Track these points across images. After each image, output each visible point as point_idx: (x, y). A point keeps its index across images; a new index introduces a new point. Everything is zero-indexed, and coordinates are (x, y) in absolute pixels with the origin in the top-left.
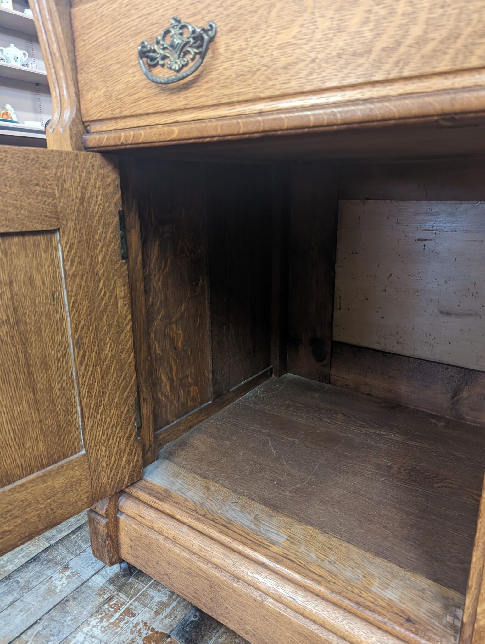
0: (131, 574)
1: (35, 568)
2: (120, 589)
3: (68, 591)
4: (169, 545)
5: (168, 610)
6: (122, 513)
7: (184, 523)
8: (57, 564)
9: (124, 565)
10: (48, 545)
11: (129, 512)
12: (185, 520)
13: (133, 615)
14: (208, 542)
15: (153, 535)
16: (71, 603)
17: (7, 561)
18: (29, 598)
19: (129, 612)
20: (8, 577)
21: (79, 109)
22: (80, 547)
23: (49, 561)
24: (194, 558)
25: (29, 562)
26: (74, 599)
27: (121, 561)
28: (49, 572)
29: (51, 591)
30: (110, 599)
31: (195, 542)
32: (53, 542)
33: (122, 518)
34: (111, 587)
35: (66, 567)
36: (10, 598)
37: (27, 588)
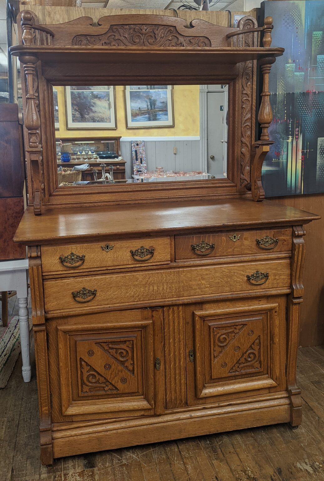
5: (76, 466)
6: (56, 439)
11: (57, 437)
24: (92, 435)
30: (55, 476)
33: (55, 441)
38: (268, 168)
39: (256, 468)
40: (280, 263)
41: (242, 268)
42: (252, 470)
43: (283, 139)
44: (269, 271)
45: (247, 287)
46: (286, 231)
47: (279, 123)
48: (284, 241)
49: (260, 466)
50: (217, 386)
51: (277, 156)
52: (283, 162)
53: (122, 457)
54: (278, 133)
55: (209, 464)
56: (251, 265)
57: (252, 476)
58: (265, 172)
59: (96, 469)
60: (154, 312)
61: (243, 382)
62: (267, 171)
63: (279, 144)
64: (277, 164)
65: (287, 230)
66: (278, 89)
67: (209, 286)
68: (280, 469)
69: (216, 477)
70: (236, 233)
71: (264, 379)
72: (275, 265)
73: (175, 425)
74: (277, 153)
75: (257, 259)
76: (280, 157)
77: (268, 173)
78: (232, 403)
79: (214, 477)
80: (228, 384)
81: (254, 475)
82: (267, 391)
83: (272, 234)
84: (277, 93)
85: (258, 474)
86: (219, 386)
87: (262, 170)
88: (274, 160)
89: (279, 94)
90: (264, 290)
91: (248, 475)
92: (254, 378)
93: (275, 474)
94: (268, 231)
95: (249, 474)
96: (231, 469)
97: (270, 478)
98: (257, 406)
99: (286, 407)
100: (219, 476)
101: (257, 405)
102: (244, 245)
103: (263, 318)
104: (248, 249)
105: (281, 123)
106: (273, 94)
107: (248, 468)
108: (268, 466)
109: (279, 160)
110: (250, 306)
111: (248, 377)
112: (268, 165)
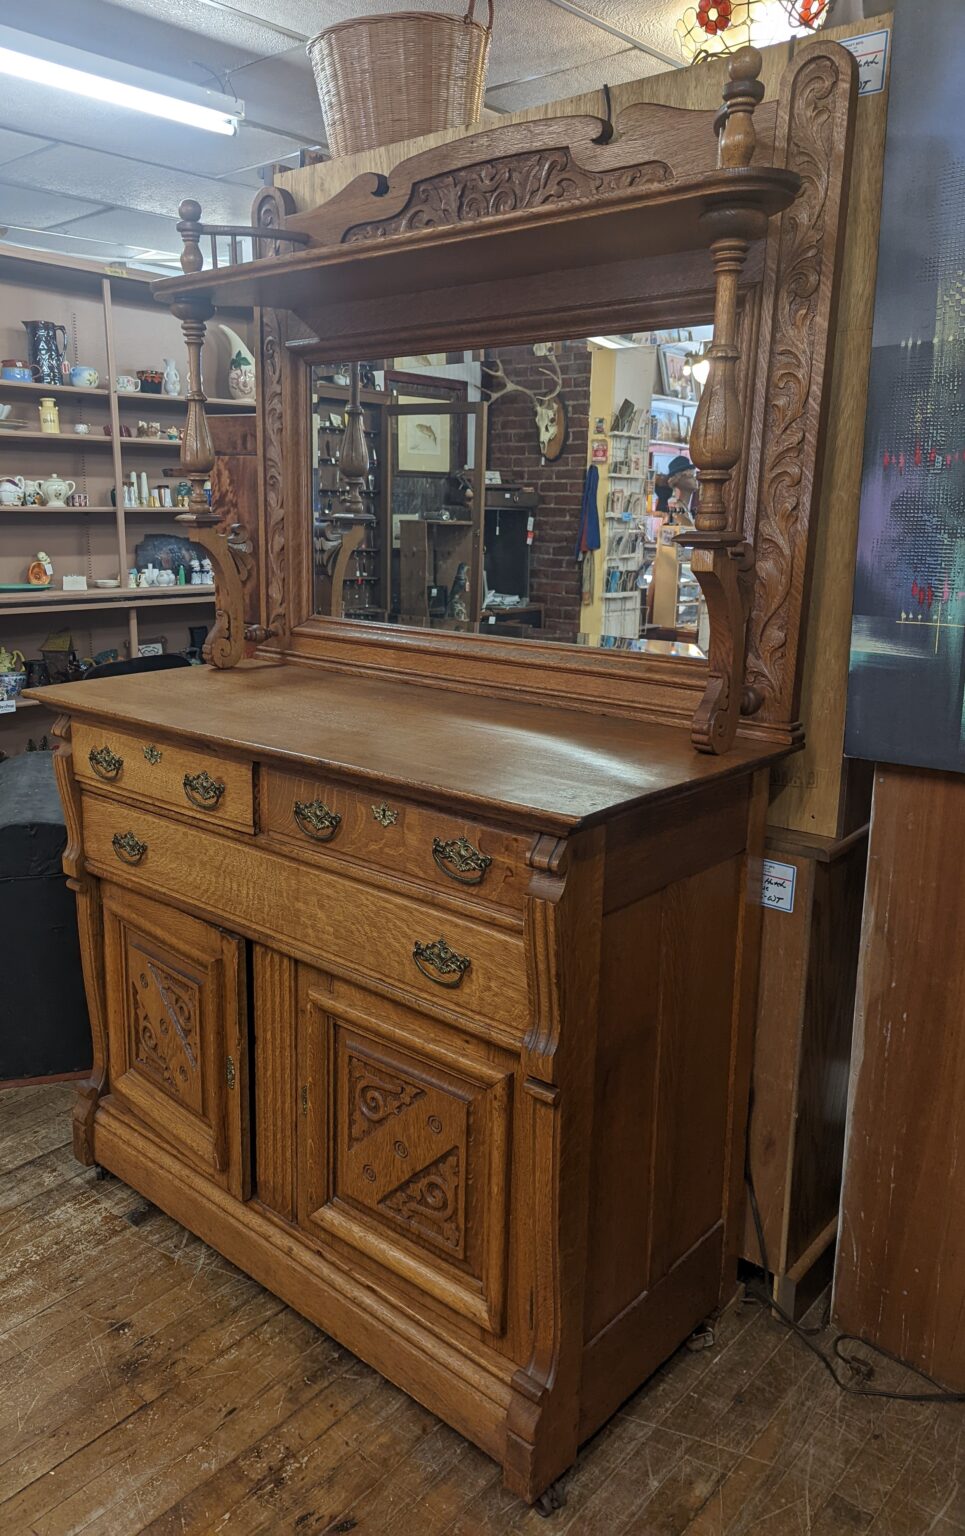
0: (103, 1179)
1: (30, 1169)
2: (93, 1188)
3: (53, 1185)
4: (125, 1147)
5: (125, 1203)
6: (98, 1123)
7: (136, 1130)
8: (47, 1167)
9: (99, 1170)
10: (41, 1154)
11: (102, 1122)
12: (136, 1128)
13: (99, 1204)
14: (149, 1143)
15: (116, 1140)
16: (55, 1193)
17: (9, 1161)
18: (23, 1187)
19: (96, 1202)
20: (10, 1173)
21: (83, 849)
22: (68, 1157)
23: (41, 1165)
24: (140, 1155)
25: (26, 1164)
26: (57, 1190)
27: (98, 1165)
28: (41, 1172)
29: (40, 1184)
30: (85, 1193)
31: (140, 1143)
32: (46, 1152)
33: (97, 1126)
34: (87, 1186)
35: (55, 1170)
36: (10, 1186)
37: (23, 1180)
38: (879, 645)
39: (319, 1474)
40: (505, 946)
41: (404, 915)
42: (306, 1467)
43: (952, 535)
44: (473, 956)
45: (415, 978)
46: (516, 840)
47: (938, 465)
48: (510, 874)
49: (330, 1480)
50: (355, 1218)
51: (921, 603)
52: (944, 631)
53: (186, 1246)
54: (928, 509)
55: (266, 1383)
56: (429, 915)
57: (284, 1475)
58: (862, 658)
59: (135, 1229)
60: (225, 942)
61: (414, 1256)
62: (873, 657)
63: (933, 554)
64: (921, 636)
65: (519, 837)
66: (938, 324)
67: (332, 930)
68: (354, 1525)
69: (234, 1409)
70: (390, 802)
71: (469, 1288)
72: (489, 943)
73: (259, 1245)
74: (922, 589)
75: (436, 901)
76: (933, 608)
77: (877, 669)
78: (378, 1289)
79: (230, 1407)
80: (381, 1235)
81: (291, 1478)
82: (476, 1332)
83: (477, 838)
84: (936, 341)
85: (302, 1483)
86: (362, 1223)
87: (852, 649)
88: (904, 615)
89: (942, 342)
90: (458, 1009)
91: (283, 1466)
92: (444, 1265)
93: (326, 1519)
94: (468, 824)
95: (288, 1468)
96: (280, 1426)
97: (305, 1513)
98: (430, 1346)
99: (500, 1415)
100: (242, 1413)
101: (428, 1343)
102: (404, 844)
103: (475, 1099)
104: (417, 860)
105: (946, 467)
106: (914, 344)
107: (306, 1458)
108: (343, 1496)
109: (927, 618)
110: (434, 1041)
111: (431, 1252)
112: (876, 634)
